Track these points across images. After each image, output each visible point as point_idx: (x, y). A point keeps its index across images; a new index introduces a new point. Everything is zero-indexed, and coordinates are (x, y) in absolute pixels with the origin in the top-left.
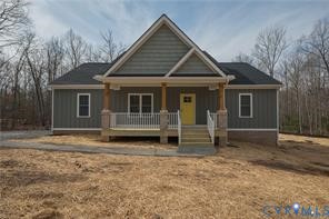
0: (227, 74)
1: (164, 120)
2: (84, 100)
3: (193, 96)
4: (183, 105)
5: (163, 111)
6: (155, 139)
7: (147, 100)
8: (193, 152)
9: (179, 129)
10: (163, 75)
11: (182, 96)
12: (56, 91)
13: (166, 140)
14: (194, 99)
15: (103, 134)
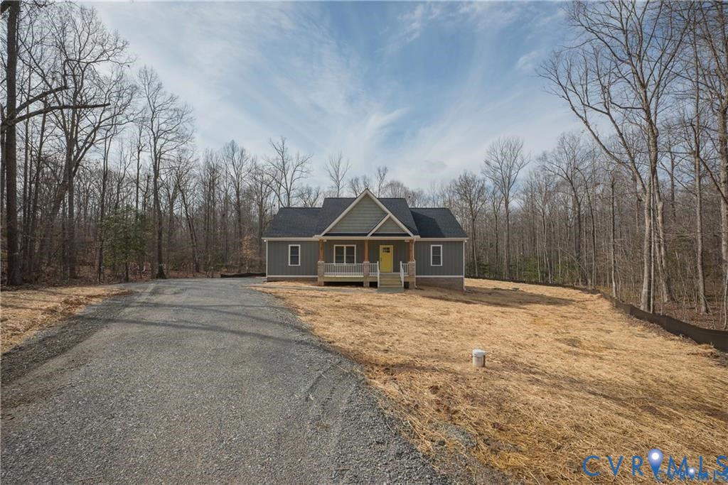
0: (414, 235)
1: (366, 269)
2: (294, 250)
3: (391, 247)
4: (382, 254)
5: (366, 262)
6: (359, 284)
7: (340, 250)
8: (387, 291)
9: (378, 276)
10: (366, 235)
11: (381, 247)
12: (269, 242)
13: (368, 284)
14: (391, 250)
15: (319, 280)
